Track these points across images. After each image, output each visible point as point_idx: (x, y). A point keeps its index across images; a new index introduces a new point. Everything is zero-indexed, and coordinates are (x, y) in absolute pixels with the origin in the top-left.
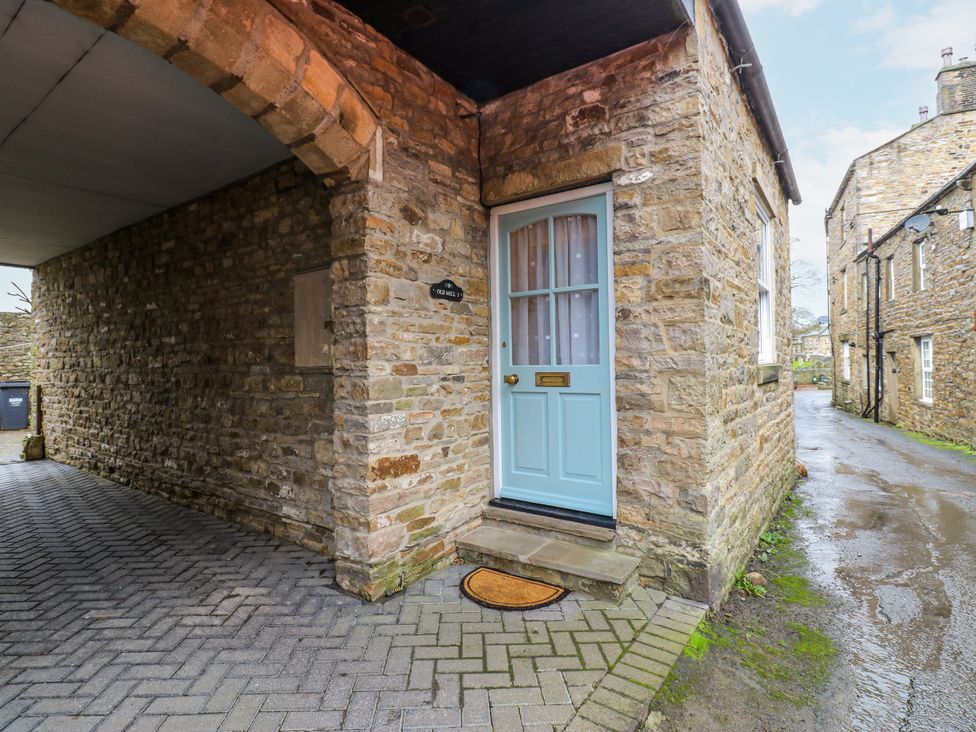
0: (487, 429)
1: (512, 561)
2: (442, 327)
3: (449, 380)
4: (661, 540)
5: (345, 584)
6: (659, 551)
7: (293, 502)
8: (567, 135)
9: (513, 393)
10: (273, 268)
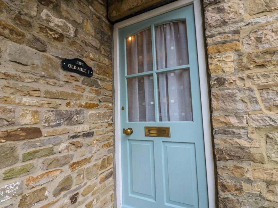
0: (112, 166)
2: (73, 95)
3: (79, 136)
9: (128, 140)
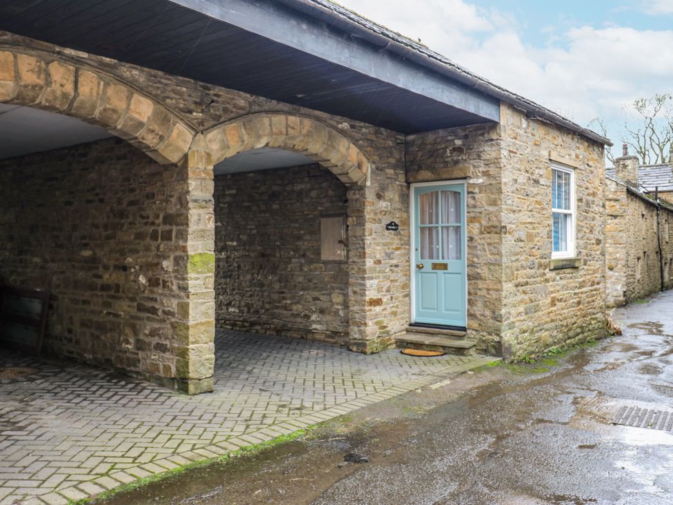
0: (408, 290)
1: (422, 345)
2: (390, 243)
3: (393, 266)
4: (485, 334)
5: (355, 349)
6: (484, 338)
7: (319, 322)
8: (447, 157)
9: (421, 272)
10: (306, 212)
